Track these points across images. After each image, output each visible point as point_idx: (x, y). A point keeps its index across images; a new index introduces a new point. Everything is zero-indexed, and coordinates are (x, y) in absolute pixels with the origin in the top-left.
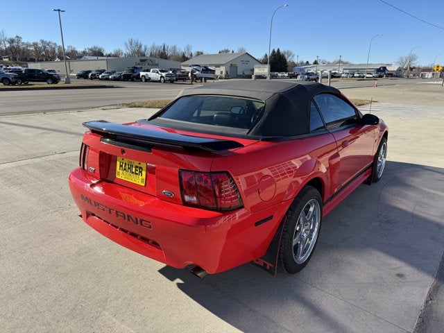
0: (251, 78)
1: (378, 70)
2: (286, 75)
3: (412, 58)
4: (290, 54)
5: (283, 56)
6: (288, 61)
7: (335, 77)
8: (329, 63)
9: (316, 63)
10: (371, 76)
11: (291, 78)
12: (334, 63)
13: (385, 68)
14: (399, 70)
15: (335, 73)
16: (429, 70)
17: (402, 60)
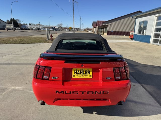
0: (5, 29)
1: (52, 28)
2: (20, 29)
3: (61, 25)
4: (19, 20)
5: (16, 21)
6: (18, 23)
7: (39, 30)
8: (35, 25)
9: (30, 24)
10: (51, 30)
11: (22, 30)
12: (37, 25)
13: (54, 27)
14: (59, 28)
15: (39, 29)
16: (66, 28)
17: (58, 25)
